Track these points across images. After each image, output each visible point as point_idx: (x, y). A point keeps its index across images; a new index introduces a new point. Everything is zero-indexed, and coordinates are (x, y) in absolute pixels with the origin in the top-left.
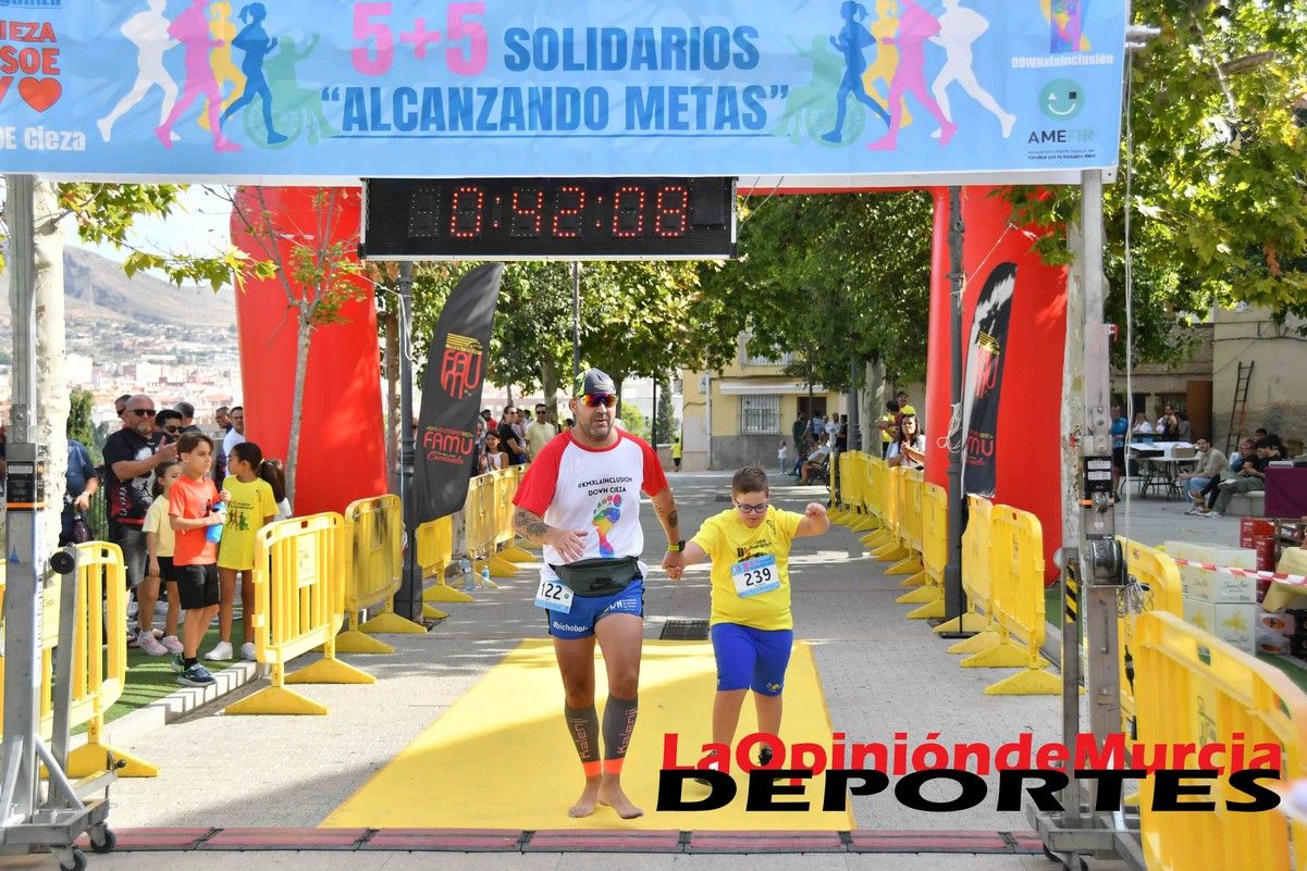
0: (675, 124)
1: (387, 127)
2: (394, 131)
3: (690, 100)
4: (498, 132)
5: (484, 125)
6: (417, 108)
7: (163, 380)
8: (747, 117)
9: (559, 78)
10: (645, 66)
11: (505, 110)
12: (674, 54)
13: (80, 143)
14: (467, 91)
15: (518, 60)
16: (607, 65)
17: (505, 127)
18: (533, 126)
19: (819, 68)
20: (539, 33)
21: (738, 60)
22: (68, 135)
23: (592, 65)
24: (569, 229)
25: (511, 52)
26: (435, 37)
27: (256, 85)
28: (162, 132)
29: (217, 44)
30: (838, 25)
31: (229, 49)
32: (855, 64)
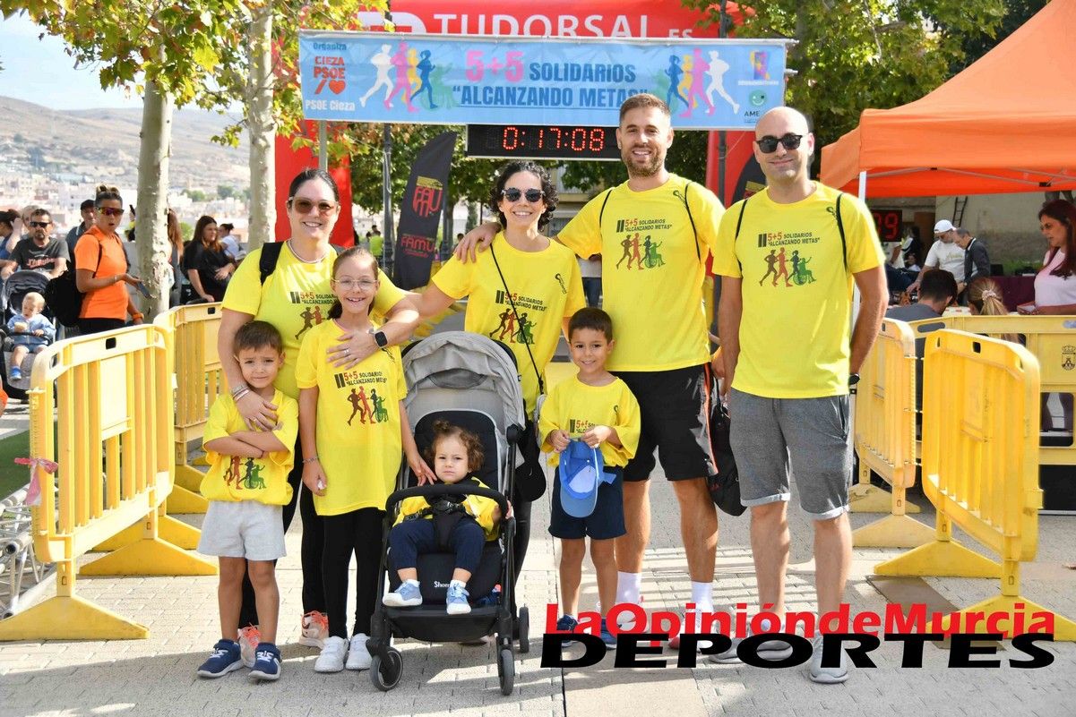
0: (600, 104)
1: (480, 103)
2: (483, 104)
3: (606, 94)
4: (526, 106)
5: (520, 103)
6: (493, 95)
9: (552, 84)
10: (588, 80)
11: (530, 97)
12: (600, 75)
13: (352, 107)
14: (514, 89)
15: (535, 76)
16: (573, 79)
17: (529, 104)
18: (541, 104)
19: (661, 83)
20: (545, 65)
21: (627, 78)
22: (348, 104)
23: (566, 79)
24: (554, 146)
25: (532, 73)
26: (501, 67)
27: (426, 84)
28: (387, 103)
29: (411, 67)
30: (668, 65)
31: (416, 69)
32: (675, 82)
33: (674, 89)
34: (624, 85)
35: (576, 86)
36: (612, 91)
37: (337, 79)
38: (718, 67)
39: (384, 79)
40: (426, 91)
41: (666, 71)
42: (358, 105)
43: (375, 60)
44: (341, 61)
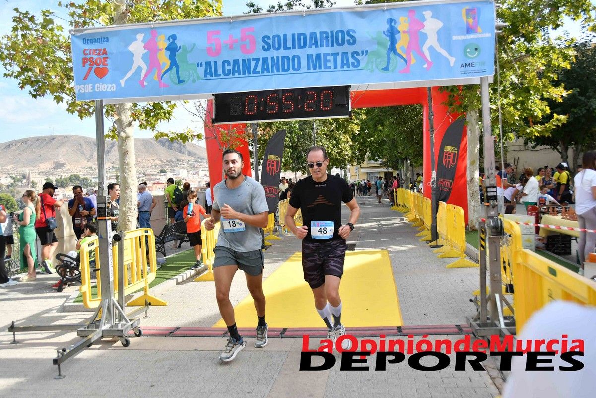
0: (326, 67)
1: (220, 75)
2: (223, 76)
3: (331, 58)
4: (260, 74)
5: (255, 72)
6: (231, 67)
8: (353, 63)
9: (282, 53)
10: (313, 46)
11: (263, 64)
12: (324, 41)
13: (114, 89)
14: (249, 60)
15: (266, 47)
16: (300, 47)
17: (263, 72)
18: (273, 71)
19: (380, 43)
20: (274, 37)
21: (349, 42)
22: (110, 86)
23: (294, 47)
24: (289, 109)
25: (264, 45)
26: (236, 41)
27: (174, 63)
28: (142, 83)
29: (161, 50)
30: (386, 27)
31: (164, 51)
32: (393, 42)
33: (392, 48)
34: (347, 48)
35: (303, 53)
36: (335, 55)
37: (101, 66)
38: (432, 26)
39: (139, 62)
40: (174, 69)
41: (384, 33)
42: (118, 85)
43: (132, 48)
44: (105, 52)
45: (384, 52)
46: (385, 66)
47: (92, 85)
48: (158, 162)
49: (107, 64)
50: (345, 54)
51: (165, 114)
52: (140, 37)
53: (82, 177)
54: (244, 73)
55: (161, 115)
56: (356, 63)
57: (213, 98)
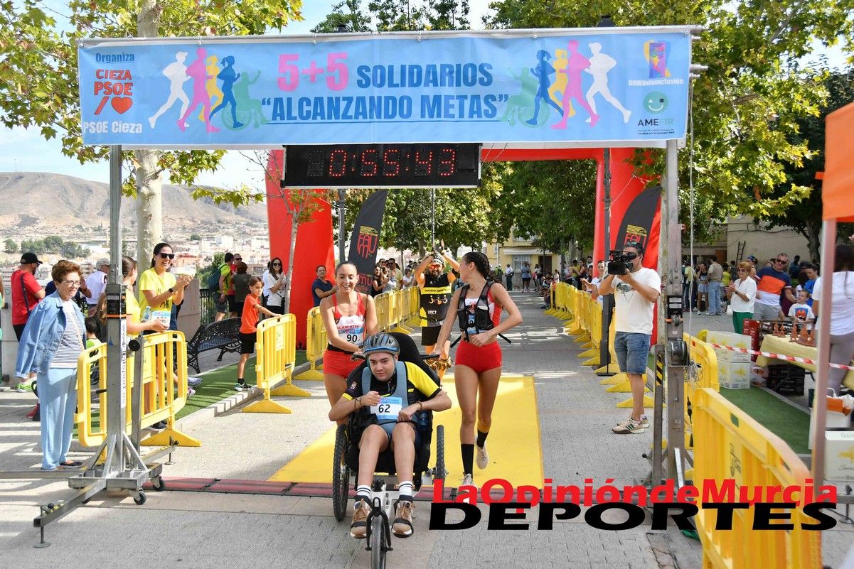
0: (447, 115)
1: (295, 118)
2: (299, 120)
3: (456, 103)
4: (353, 120)
5: (345, 116)
6: (311, 108)
7: (262, 247)
8: (486, 111)
9: (386, 91)
10: (431, 85)
11: (357, 107)
12: (447, 78)
13: (139, 130)
14: (338, 99)
15: (364, 82)
16: (411, 84)
17: (356, 117)
18: (372, 117)
19: (525, 85)
20: (376, 68)
21: (481, 81)
22: (134, 125)
23: (403, 85)
24: (392, 172)
25: (360, 78)
26: (321, 71)
27: (228, 97)
28: (181, 124)
29: (210, 77)
30: (535, 63)
31: (215, 80)
32: (545, 84)
33: (543, 93)
34: (478, 89)
35: (415, 94)
36: (462, 98)
37: (122, 96)
38: (600, 64)
39: (179, 93)
40: (229, 106)
41: (532, 70)
42: (147, 124)
43: (168, 72)
44: (128, 75)
45: (531, 97)
46: (531, 117)
47: (107, 123)
48: (188, 223)
49: (131, 94)
50: (476, 98)
51: (209, 161)
52: (181, 57)
53: (65, 240)
54: (330, 117)
55: (202, 163)
56: (490, 112)
57: (285, 149)
